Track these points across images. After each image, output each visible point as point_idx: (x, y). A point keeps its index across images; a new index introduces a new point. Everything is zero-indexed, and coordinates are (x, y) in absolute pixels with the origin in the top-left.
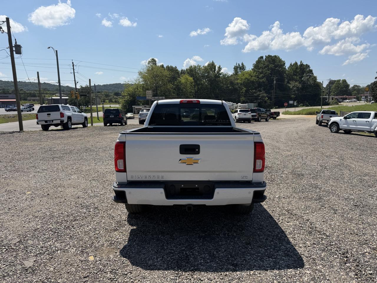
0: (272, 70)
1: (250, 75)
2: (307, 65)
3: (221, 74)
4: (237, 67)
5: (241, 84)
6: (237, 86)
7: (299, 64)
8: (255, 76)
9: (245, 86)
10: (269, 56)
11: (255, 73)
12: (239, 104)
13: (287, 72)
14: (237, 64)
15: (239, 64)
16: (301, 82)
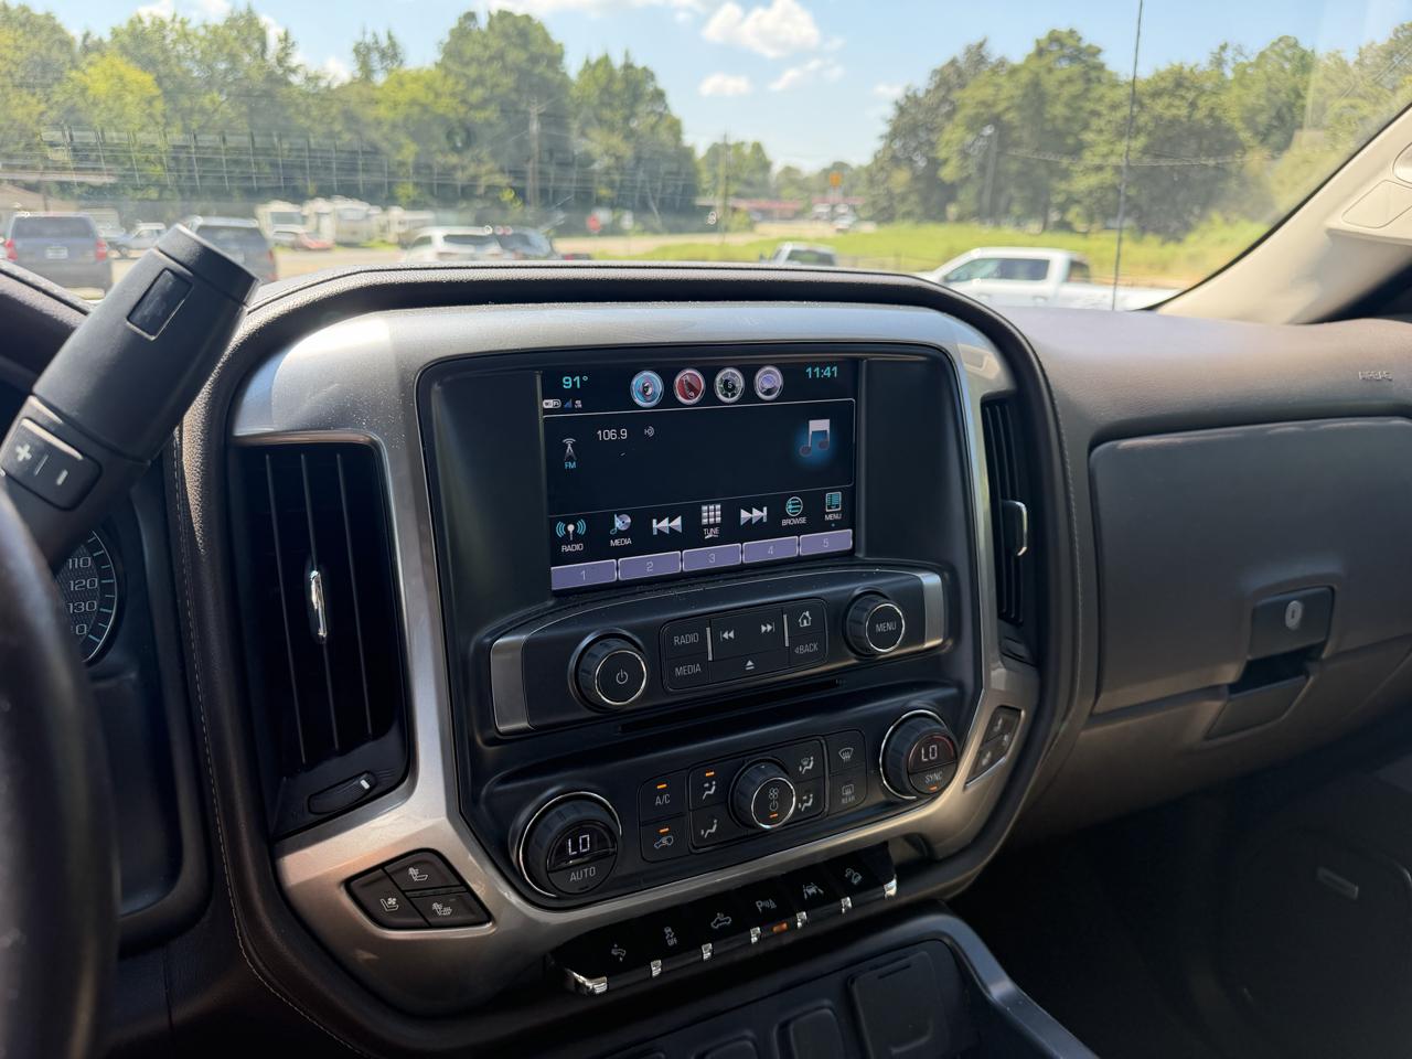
0: (523, 74)
1: (429, 87)
2: (645, 69)
3: (294, 71)
4: (368, 49)
5: (394, 126)
6: (374, 135)
7: (618, 62)
8: (453, 95)
9: (415, 136)
10: (504, 15)
11: (451, 81)
12: (396, 213)
13: (574, 92)
14: (364, 33)
15: (375, 35)
16: (630, 135)
